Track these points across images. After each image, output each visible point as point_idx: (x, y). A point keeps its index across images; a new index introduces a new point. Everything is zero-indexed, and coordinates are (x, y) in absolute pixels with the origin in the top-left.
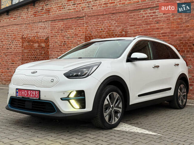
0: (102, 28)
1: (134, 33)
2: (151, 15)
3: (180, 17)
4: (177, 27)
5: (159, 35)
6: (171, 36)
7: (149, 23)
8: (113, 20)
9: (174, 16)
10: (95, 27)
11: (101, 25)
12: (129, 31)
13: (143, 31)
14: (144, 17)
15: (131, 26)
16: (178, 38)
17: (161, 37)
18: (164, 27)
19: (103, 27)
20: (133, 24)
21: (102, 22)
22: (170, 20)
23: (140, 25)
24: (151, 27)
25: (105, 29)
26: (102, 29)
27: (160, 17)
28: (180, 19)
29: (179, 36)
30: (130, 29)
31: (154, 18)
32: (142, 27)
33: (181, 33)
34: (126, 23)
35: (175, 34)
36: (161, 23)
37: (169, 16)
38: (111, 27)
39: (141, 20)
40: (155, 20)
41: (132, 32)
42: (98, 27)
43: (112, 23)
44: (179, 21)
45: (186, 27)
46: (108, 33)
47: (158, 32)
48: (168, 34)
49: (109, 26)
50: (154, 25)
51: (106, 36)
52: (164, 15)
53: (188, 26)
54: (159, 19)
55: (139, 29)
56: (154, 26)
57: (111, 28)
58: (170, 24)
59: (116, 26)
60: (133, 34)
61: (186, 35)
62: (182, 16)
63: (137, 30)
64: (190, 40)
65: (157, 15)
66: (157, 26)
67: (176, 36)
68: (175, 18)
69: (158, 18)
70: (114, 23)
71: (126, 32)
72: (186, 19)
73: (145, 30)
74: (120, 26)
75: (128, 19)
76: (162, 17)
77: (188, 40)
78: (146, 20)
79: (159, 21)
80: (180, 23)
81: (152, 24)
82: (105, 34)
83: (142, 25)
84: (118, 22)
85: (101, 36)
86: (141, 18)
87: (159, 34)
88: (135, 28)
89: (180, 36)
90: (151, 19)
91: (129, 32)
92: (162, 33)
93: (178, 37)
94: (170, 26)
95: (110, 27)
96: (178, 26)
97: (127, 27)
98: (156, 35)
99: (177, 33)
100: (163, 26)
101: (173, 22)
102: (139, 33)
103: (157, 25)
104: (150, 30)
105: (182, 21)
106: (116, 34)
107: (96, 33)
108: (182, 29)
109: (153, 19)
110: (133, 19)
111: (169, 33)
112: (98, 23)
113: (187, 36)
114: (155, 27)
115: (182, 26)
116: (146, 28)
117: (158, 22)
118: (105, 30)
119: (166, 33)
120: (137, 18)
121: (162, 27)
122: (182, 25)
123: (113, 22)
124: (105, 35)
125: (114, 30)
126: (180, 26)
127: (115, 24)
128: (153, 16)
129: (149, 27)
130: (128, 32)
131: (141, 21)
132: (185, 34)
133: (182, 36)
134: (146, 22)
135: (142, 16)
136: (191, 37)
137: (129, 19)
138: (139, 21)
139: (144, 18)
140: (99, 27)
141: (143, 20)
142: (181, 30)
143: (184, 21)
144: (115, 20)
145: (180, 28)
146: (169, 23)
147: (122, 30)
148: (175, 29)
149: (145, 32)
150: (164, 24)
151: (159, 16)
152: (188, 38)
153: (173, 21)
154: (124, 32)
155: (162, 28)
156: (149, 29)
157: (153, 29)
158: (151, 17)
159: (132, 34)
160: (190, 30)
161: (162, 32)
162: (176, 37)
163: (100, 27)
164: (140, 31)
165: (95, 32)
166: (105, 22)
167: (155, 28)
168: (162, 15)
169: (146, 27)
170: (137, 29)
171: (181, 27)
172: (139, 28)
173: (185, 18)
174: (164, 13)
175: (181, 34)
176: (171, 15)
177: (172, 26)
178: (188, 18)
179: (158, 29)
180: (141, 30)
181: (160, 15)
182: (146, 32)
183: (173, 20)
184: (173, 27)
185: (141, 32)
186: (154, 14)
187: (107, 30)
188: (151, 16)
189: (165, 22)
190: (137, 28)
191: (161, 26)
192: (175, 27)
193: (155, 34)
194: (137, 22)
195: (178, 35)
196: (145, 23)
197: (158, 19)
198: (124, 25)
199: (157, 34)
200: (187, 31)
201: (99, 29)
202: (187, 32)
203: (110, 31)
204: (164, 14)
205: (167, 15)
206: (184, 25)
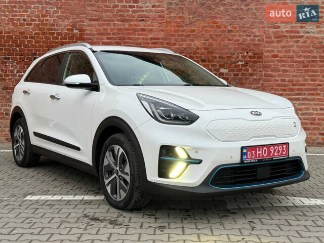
0: (26, 17)
1: (98, 34)
2: (130, 4)
3: (181, 15)
4: (175, 31)
5: (146, 41)
6: (167, 44)
7: (127, 18)
8: (52, 4)
9: (171, 12)
10: (7, 13)
11: (23, 12)
12: (88, 28)
13: (115, 31)
14: (117, 6)
15: (91, 20)
16: (178, 48)
17: (149, 44)
18: (154, 28)
19: (28, 16)
20: (96, 17)
21: (24, 6)
22: (164, 17)
23: (109, 21)
24: (130, 25)
25: (32, 20)
26: (24, 20)
27: (146, 11)
28: (180, 17)
29: (179, 45)
30: (89, 25)
31: (137, 11)
32: (114, 25)
33: (182, 40)
34: (81, 13)
35: (173, 42)
36: (148, 21)
37: (162, 11)
38: (48, 18)
39: (110, 11)
40: (139, 15)
41: (94, 32)
42: (16, 16)
43: (48, 9)
44: (178, 20)
45: (190, 32)
46: (40, 29)
47: (145, 37)
48: (161, 41)
49: (42, 16)
50: (135, 23)
51: (35, 34)
52: (154, 9)
53: (194, 31)
54: (145, 13)
55: (109, 27)
56: (136, 25)
57: (47, 20)
58: (164, 24)
59: (59, 17)
60: (96, 36)
61: (191, 44)
62: (183, 13)
63: (104, 29)
64: (196, 53)
65: (142, 7)
66: (142, 25)
67: (175, 44)
68: (172, 15)
69: (143, 11)
70: (52, 10)
71: (80, 30)
72: (191, 18)
73: (119, 30)
74: (68, 18)
75: (84, 6)
76: (151, 11)
77: (194, 52)
78: (122, 13)
79: (146, 17)
80: (182, 24)
81: (132, 20)
82: (34, 29)
83: (114, 21)
84: (63, 10)
85: (24, 33)
86: (111, 9)
87: (147, 39)
88: (99, 25)
89: (182, 45)
90: (130, 12)
91: (88, 30)
92: (151, 39)
93: (177, 46)
94: (164, 28)
95: (45, 18)
96: (177, 29)
97: (83, 22)
98: (140, 41)
99: (176, 40)
100: (152, 26)
101: (170, 22)
102: (109, 34)
103: (141, 23)
104: (129, 32)
105: (184, 22)
106: (60, 31)
107: (12, 27)
108: (185, 34)
109: (134, 12)
110: (94, 8)
111: (162, 39)
112: (15, 7)
113: (192, 46)
114: (138, 27)
115: (184, 30)
116: (122, 27)
117: (143, 19)
118: (33, 23)
119: (159, 39)
120: (104, 8)
121: (151, 28)
122: (184, 28)
123: (52, 8)
124: (33, 32)
125: (54, 25)
126: (180, 29)
127: (55, 12)
128: (134, 7)
129: (127, 27)
130: (85, 30)
131: (111, 14)
132: (189, 42)
133: (184, 46)
134: (121, 15)
135: (112, 4)
136: (198, 49)
137: (87, 7)
138: (107, 13)
139: (116, 8)
140: (18, 14)
141: (115, 11)
142: (182, 35)
143: (187, 22)
144: (55, 4)
145: (181, 33)
146: (163, 22)
147: (72, 26)
148: (173, 33)
149: (119, 34)
150: (153, 24)
151: (145, 9)
152: (193, 49)
153: (169, 20)
154: (76, 30)
155: (152, 30)
156: (127, 29)
157: (135, 30)
158: (131, 9)
159: (94, 35)
160: (196, 37)
161: (150, 36)
162: (176, 46)
163: (21, 16)
164: (109, 31)
165: (9, 24)
166: (32, 6)
167: (138, 29)
168: (150, 8)
169: (121, 25)
170: (105, 27)
171: (182, 31)
172: (108, 25)
173: (189, 16)
174: (154, 4)
175: (183, 43)
176: (165, 9)
177: (168, 28)
178: (193, 18)
179: (143, 30)
180: (112, 30)
181: (147, 7)
182: (123, 34)
183: (170, 18)
184: (170, 29)
185: (113, 34)
186: (135, 5)
187: (37, 22)
188: (130, 7)
189: (156, 20)
190: (103, 24)
191: (149, 26)
192: (173, 29)
193: (139, 38)
194: (104, 14)
195: (177, 44)
196: (119, 18)
197: (143, 13)
198: (76, 17)
199: (143, 39)
200: (191, 38)
201: (19, 20)
202: (192, 40)
203: (43, 24)
204: (153, 6)
205: (158, 8)
206: (187, 29)
